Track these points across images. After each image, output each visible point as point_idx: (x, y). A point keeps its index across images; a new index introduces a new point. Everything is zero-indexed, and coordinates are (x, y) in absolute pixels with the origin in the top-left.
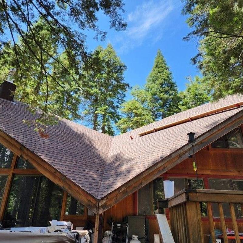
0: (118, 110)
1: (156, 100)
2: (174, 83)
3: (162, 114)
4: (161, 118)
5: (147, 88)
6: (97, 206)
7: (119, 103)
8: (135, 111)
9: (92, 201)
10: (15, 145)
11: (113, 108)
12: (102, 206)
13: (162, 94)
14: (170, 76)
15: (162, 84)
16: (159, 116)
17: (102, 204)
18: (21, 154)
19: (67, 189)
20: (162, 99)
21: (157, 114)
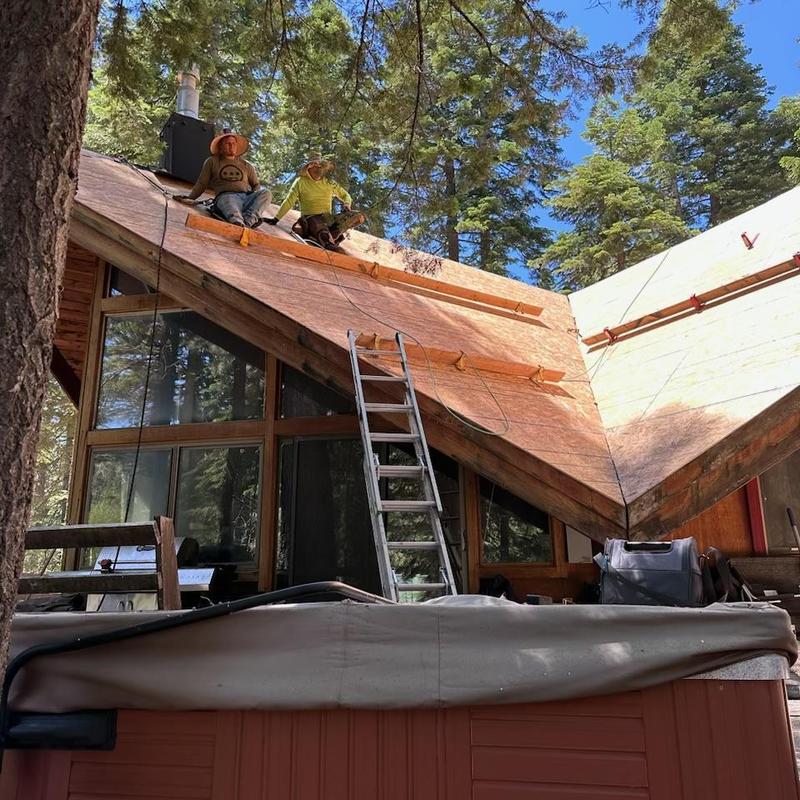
0: (531, 212)
1: (681, 152)
2: (756, 70)
3: (707, 203)
4: (703, 219)
5: (642, 106)
6: (622, 528)
7: (534, 182)
8: (610, 198)
9: (596, 507)
10: (277, 331)
11: (514, 203)
12: (640, 526)
13: (707, 121)
14: (735, 41)
15: (701, 83)
16: (699, 213)
17: (641, 518)
18: (303, 361)
19: (493, 470)
20: (707, 141)
21: (691, 205)
